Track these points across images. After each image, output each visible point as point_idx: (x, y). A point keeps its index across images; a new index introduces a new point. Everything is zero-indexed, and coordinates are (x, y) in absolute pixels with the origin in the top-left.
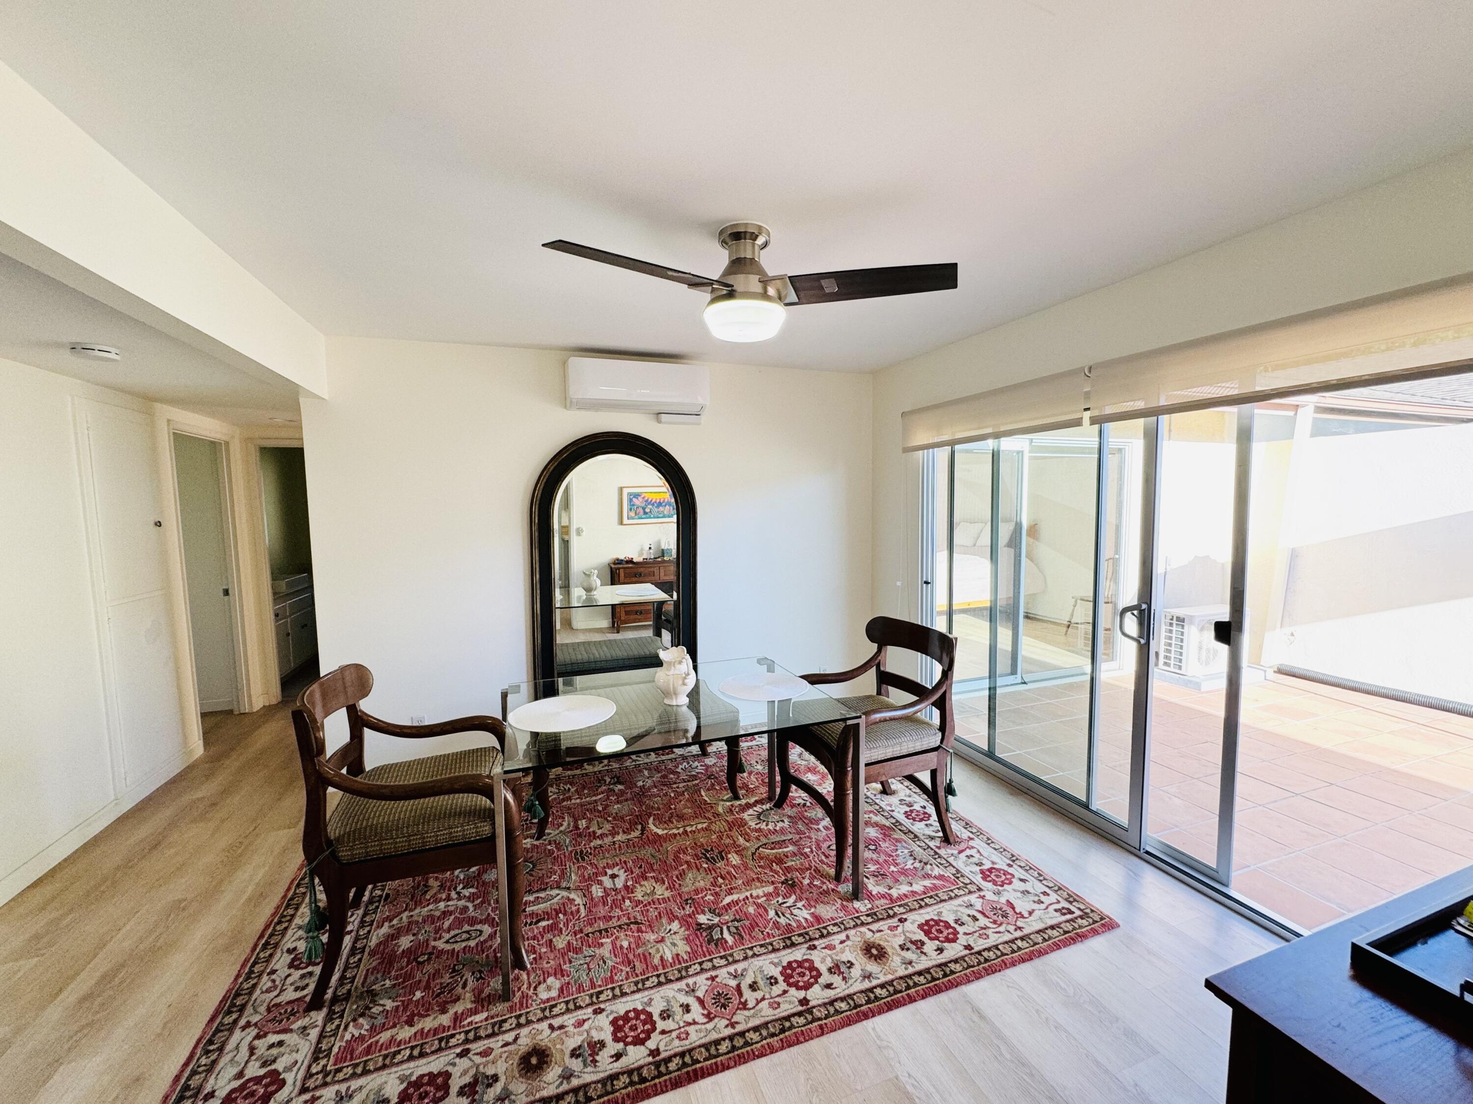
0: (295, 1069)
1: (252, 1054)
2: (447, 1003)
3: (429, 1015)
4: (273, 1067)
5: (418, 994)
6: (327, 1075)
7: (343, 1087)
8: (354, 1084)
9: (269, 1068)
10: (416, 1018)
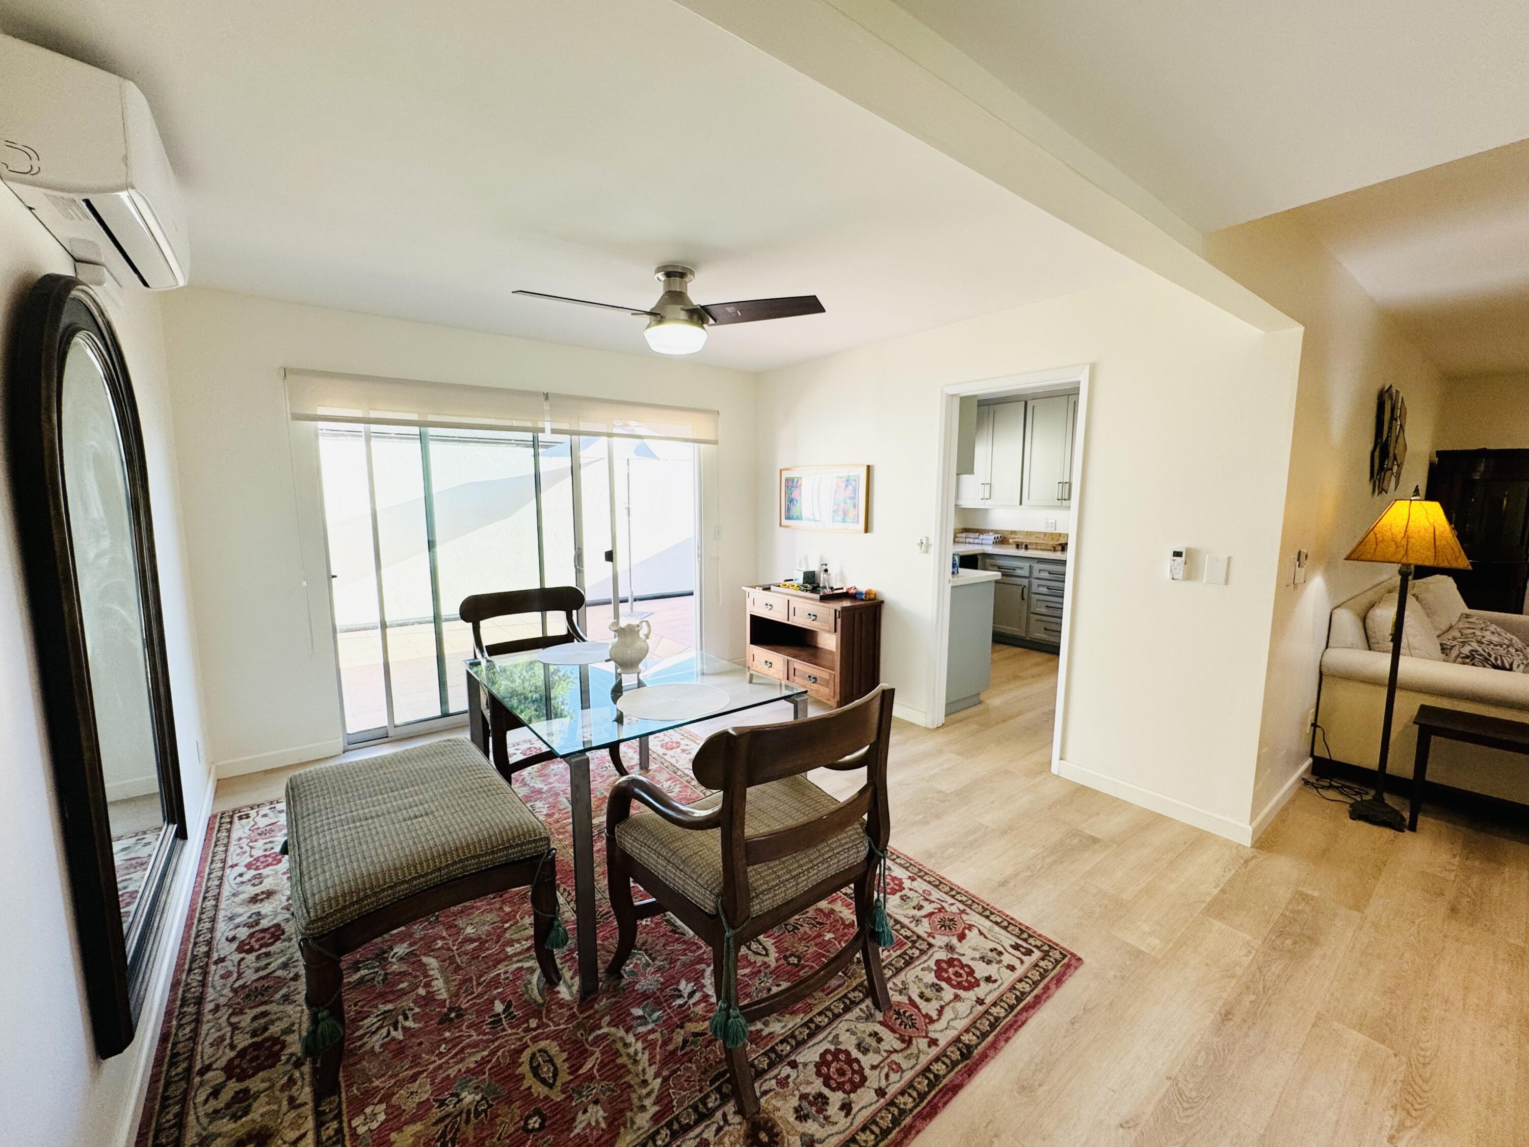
0: (925, 965)
1: (942, 1007)
2: (824, 914)
3: (841, 918)
4: (936, 981)
5: (829, 936)
6: (914, 942)
7: (912, 926)
8: (906, 921)
9: (939, 982)
10: (847, 923)
